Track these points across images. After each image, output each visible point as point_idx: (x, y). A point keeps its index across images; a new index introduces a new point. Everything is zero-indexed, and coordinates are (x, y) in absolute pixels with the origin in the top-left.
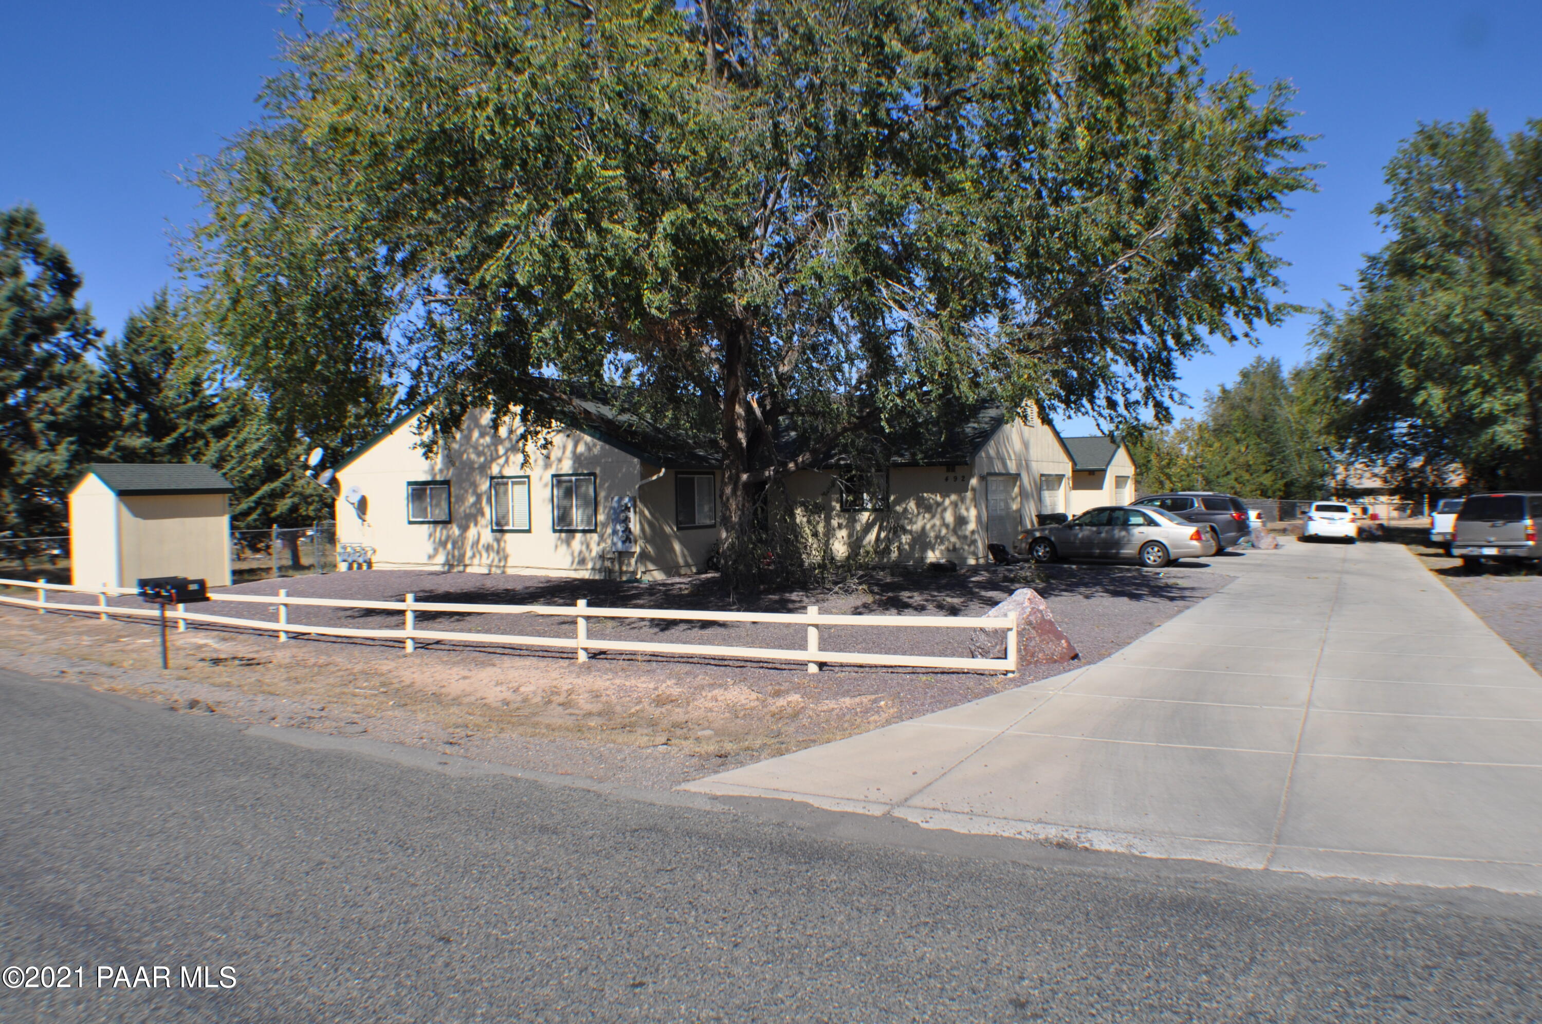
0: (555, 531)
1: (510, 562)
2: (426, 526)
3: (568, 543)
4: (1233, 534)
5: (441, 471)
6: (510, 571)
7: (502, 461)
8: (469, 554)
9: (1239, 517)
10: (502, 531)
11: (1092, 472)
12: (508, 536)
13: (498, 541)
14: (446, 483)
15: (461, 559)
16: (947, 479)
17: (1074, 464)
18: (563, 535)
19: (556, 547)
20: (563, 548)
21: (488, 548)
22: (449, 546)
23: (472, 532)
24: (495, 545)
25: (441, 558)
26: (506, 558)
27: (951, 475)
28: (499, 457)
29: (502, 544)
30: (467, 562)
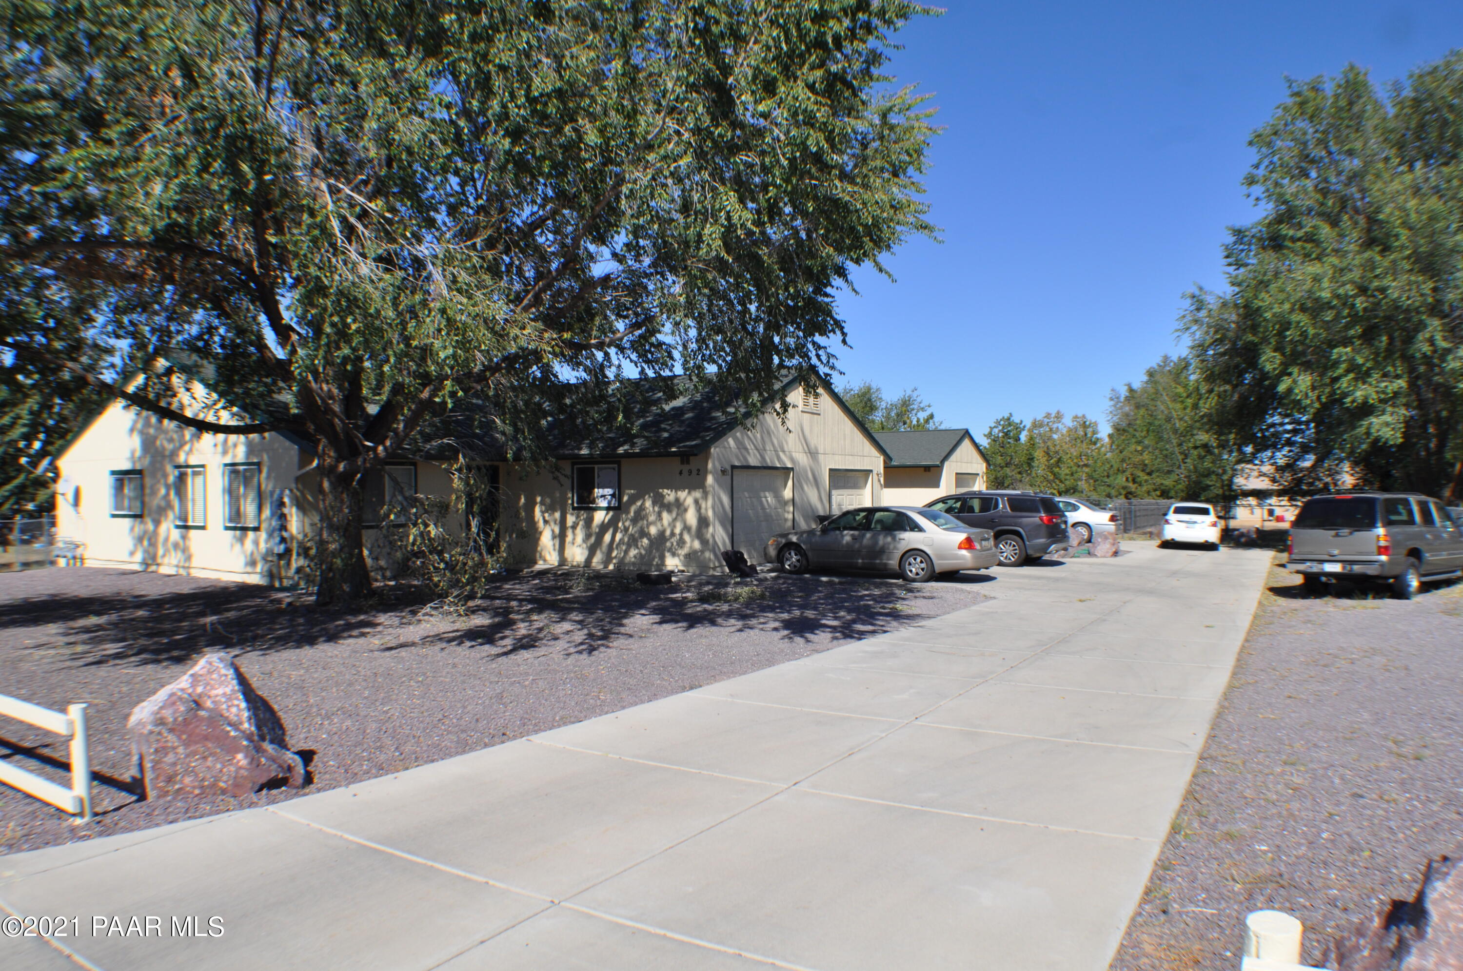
0: (227, 528)
1: (195, 562)
2: (127, 520)
3: (241, 540)
4: (1042, 540)
5: (140, 458)
6: (195, 573)
7: (187, 448)
8: (161, 552)
9: (1050, 520)
10: (187, 527)
11: (927, 468)
12: (192, 533)
13: (184, 538)
14: (140, 472)
15: (154, 557)
16: (681, 473)
17: (888, 458)
18: (238, 533)
19: (232, 546)
20: (238, 546)
21: (176, 546)
22: (146, 543)
23: (163, 528)
24: (181, 542)
25: (139, 557)
26: (189, 558)
27: (685, 468)
28: (186, 443)
29: (187, 542)
30: (159, 561)
